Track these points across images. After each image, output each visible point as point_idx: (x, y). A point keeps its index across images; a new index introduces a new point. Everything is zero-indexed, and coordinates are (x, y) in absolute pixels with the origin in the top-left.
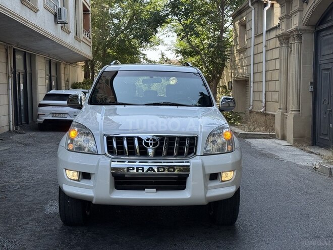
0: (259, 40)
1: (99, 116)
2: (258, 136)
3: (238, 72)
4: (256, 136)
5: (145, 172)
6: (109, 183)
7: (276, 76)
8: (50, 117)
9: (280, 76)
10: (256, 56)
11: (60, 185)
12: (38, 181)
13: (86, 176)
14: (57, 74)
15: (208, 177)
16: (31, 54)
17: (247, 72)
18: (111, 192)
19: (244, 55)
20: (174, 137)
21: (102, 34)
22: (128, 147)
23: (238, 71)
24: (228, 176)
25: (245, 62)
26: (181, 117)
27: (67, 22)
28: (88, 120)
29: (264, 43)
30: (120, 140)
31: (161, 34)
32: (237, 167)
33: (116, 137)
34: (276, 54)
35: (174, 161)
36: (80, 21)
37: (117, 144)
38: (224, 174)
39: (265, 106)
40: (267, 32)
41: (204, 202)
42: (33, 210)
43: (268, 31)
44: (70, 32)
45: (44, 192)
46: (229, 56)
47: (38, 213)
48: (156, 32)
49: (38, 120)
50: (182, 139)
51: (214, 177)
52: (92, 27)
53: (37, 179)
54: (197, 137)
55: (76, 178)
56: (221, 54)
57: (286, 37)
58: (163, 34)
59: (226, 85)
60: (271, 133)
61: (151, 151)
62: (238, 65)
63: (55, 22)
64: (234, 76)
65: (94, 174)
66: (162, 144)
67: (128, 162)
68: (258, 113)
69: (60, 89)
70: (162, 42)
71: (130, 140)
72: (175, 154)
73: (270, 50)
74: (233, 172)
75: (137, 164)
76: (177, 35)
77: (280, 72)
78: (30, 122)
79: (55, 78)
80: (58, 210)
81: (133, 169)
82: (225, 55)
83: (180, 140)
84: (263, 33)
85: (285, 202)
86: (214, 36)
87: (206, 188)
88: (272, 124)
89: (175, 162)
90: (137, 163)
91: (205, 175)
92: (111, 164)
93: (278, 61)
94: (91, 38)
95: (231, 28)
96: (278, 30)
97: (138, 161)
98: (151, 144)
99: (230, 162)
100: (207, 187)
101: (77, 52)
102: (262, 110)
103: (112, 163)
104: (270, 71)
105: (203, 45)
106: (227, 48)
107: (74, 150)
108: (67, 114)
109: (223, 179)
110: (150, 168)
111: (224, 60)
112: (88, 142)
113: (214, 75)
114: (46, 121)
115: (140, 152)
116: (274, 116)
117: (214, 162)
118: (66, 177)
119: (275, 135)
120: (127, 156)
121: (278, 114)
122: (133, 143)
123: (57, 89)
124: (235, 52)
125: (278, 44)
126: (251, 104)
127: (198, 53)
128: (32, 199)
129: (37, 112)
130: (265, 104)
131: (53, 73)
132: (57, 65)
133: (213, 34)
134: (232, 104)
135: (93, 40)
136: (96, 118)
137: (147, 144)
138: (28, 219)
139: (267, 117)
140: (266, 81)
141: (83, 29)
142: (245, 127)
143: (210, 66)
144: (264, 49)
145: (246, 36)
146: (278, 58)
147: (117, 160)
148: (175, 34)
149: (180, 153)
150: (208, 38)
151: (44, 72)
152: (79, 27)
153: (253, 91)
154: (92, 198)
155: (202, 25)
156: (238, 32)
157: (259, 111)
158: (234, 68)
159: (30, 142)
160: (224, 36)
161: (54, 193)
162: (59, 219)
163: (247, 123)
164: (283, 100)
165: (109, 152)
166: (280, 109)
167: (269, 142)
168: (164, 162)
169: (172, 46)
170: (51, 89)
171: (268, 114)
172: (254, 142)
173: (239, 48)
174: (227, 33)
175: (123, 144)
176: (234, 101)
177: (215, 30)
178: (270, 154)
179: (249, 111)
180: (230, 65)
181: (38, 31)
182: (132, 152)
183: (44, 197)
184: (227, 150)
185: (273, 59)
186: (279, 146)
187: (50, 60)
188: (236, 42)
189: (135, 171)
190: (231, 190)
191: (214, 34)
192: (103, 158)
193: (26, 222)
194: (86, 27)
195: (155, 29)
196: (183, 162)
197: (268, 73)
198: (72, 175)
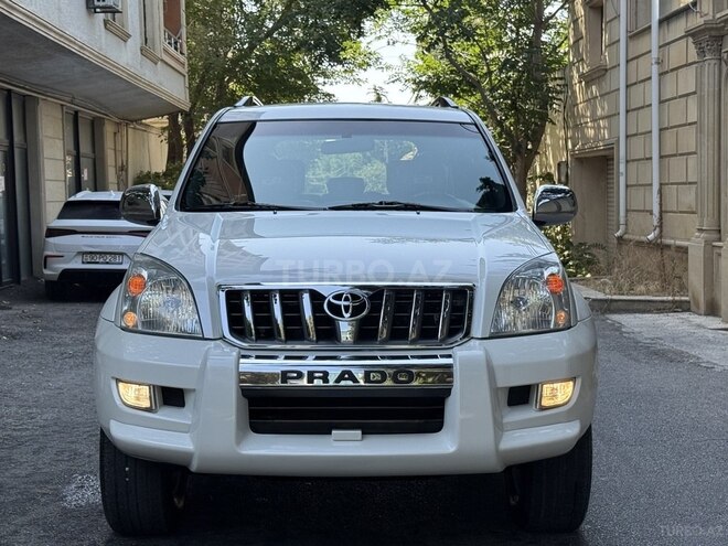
0: (640, 45)
1: (205, 240)
2: (641, 306)
3: (584, 136)
4: (636, 306)
5: (331, 383)
6: (233, 418)
7: (689, 139)
8: (77, 264)
9: (699, 143)
10: (633, 88)
11: (104, 424)
12: (44, 426)
13: (171, 397)
14: (94, 152)
15: (504, 398)
16: (24, 96)
17: (610, 133)
18: (240, 439)
19: (599, 88)
20: (410, 290)
21: (214, 43)
22: (284, 318)
23: (583, 133)
24: (559, 393)
25: (603, 109)
26: (431, 240)
27: (119, 8)
28: (177, 250)
29: (655, 54)
30: (261, 299)
31: (374, 36)
32: (583, 369)
33: (252, 292)
34: (687, 81)
35: (409, 354)
36: (156, 7)
37: (254, 311)
38: (547, 389)
39: (661, 226)
40: (661, 22)
41: (494, 465)
42: (33, 499)
43: (665, 21)
44: (129, 36)
45: (62, 452)
46: (558, 93)
47: (46, 504)
48: (361, 34)
49: (46, 272)
50: (431, 295)
51: (521, 396)
52: (188, 24)
53: (42, 423)
54: (472, 289)
55: (146, 404)
56: (539, 87)
57: (713, 33)
58: (379, 38)
59: (553, 170)
60: (677, 298)
61: (346, 329)
62: (583, 116)
63: (88, 7)
64: (574, 146)
65: (194, 390)
66: (376, 309)
67: (287, 358)
68: (639, 244)
69: (105, 189)
70: (377, 59)
71: (291, 298)
72: (412, 335)
73: (672, 70)
74: (571, 383)
75: (310, 363)
76: (418, 39)
77: (700, 131)
78: (23, 278)
79: (90, 161)
80: (98, 499)
81: (300, 375)
82: (549, 90)
83: (426, 298)
84: (650, 27)
85: (719, 474)
86: (517, 40)
87: (499, 428)
88: (678, 271)
89: (413, 357)
90: (310, 361)
91: (495, 390)
92: (239, 363)
93: (693, 102)
94: (185, 52)
95: (563, 16)
96: (691, 17)
97: (312, 356)
98: (347, 308)
99: (563, 355)
100: (502, 424)
101: (148, 89)
102: (651, 237)
103: (242, 360)
104: (672, 127)
105: (488, 65)
106: (554, 70)
107: (140, 328)
108: (122, 254)
109: (546, 402)
110: (343, 373)
111: (546, 102)
112: (177, 306)
113: (520, 146)
114: (66, 272)
115: (317, 331)
116: (684, 250)
117: (518, 357)
118: (118, 402)
119: (689, 302)
120: (281, 342)
121: (696, 245)
122: (299, 308)
123: (95, 189)
124: (576, 80)
125: (693, 55)
126: (622, 220)
127: (474, 86)
128: (30, 470)
129: (43, 250)
130: (661, 218)
131: (85, 148)
132: (96, 126)
133: (514, 35)
134: (566, 207)
135: (189, 59)
136: (198, 246)
137: (336, 309)
138: (20, 520)
139: (667, 253)
140: (661, 157)
141: (162, 27)
142: (605, 284)
143: (507, 118)
144: (655, 70)
145: (606, 37)
146: (694, 93)
147: (254, 354)
148: (412, 38)
149: (427, 333)
150: (501, 46)
151: (60, 144)
152: (153, 21)
153: (627, 186)
154: (189, 456)
155: (484, 10)
156: (582, 27)
157: (643, 238)
158: (572, 122)
159: (25, 330)
160: (542, 39)
161: (89, 456)
162: (103, 520)
163: (609, 272)
164: (709, 206)
165: (232, 331)
166: (700, 230)
167: (671, 322)
168: (383, 358)
169: (405, 71)
170: (79, 189)
171: (668, 246)
172: (630, 321)
173: (585, 69)
174: (553, 31)
175: (269, 309)
176: (573, 196)
177: (519, 23)
178: (675, 353)
179: (615, 241)
180: (561, 118)
181: (42, 31)
182: (295, 331)
183: (62, 466)
184: (556, 323)
185: (681, 97)
186: (701, 332)
187: (76, 112)
188: (577, 54)
189: (304, 382)
190: (570, 431)
191: (518, 34)
192: (216, 347)
193: (12, 528)
194: (171, 22)
195: (357, 24)
196: (435, 357)
197: (667, 133)
198: (135, 395)
